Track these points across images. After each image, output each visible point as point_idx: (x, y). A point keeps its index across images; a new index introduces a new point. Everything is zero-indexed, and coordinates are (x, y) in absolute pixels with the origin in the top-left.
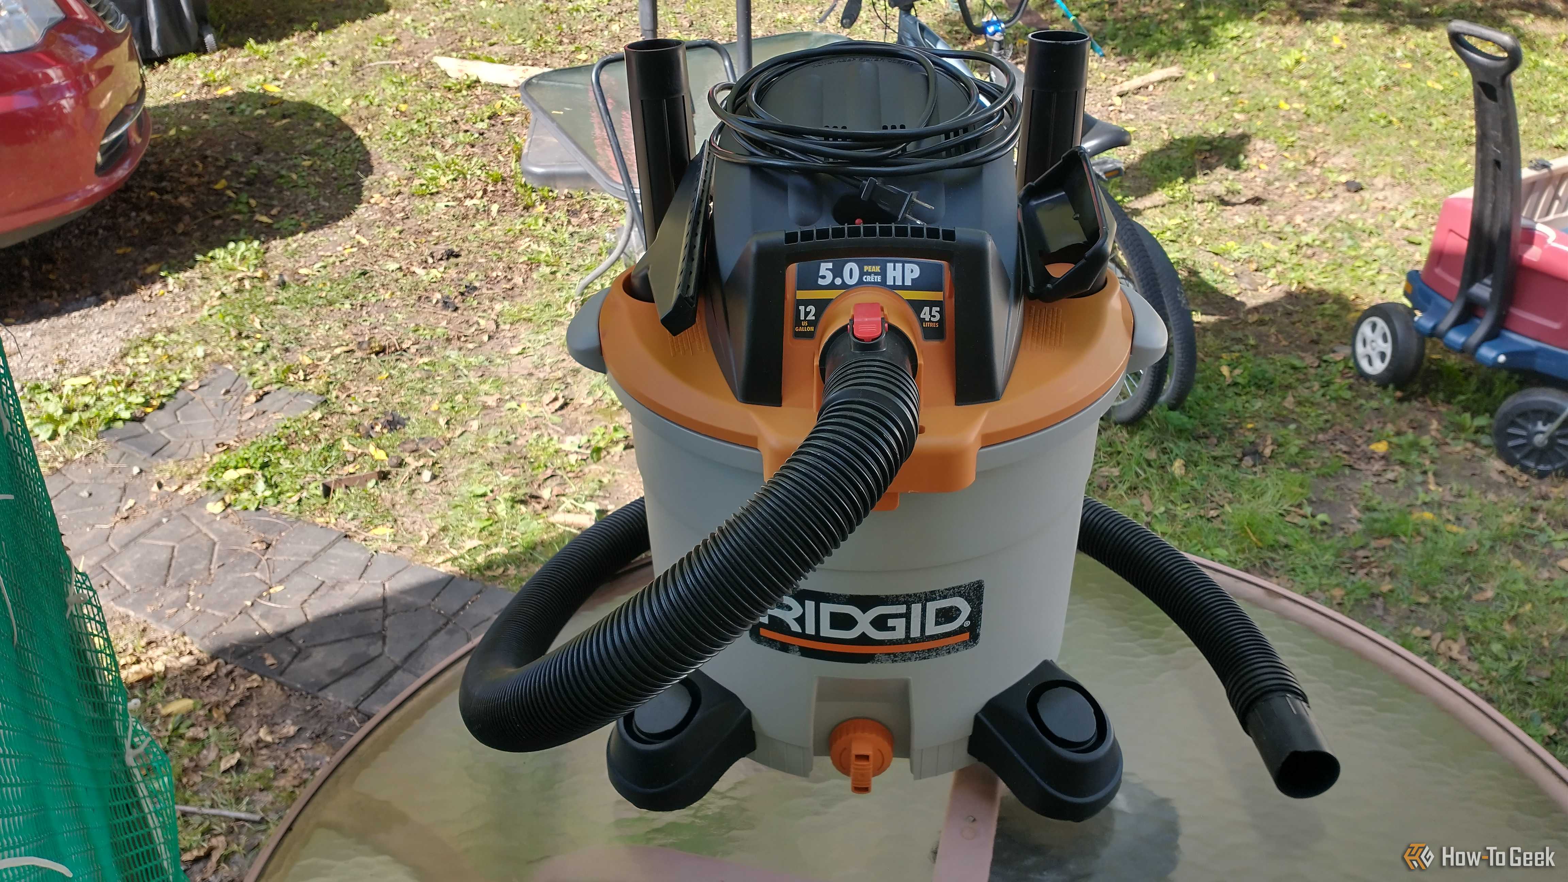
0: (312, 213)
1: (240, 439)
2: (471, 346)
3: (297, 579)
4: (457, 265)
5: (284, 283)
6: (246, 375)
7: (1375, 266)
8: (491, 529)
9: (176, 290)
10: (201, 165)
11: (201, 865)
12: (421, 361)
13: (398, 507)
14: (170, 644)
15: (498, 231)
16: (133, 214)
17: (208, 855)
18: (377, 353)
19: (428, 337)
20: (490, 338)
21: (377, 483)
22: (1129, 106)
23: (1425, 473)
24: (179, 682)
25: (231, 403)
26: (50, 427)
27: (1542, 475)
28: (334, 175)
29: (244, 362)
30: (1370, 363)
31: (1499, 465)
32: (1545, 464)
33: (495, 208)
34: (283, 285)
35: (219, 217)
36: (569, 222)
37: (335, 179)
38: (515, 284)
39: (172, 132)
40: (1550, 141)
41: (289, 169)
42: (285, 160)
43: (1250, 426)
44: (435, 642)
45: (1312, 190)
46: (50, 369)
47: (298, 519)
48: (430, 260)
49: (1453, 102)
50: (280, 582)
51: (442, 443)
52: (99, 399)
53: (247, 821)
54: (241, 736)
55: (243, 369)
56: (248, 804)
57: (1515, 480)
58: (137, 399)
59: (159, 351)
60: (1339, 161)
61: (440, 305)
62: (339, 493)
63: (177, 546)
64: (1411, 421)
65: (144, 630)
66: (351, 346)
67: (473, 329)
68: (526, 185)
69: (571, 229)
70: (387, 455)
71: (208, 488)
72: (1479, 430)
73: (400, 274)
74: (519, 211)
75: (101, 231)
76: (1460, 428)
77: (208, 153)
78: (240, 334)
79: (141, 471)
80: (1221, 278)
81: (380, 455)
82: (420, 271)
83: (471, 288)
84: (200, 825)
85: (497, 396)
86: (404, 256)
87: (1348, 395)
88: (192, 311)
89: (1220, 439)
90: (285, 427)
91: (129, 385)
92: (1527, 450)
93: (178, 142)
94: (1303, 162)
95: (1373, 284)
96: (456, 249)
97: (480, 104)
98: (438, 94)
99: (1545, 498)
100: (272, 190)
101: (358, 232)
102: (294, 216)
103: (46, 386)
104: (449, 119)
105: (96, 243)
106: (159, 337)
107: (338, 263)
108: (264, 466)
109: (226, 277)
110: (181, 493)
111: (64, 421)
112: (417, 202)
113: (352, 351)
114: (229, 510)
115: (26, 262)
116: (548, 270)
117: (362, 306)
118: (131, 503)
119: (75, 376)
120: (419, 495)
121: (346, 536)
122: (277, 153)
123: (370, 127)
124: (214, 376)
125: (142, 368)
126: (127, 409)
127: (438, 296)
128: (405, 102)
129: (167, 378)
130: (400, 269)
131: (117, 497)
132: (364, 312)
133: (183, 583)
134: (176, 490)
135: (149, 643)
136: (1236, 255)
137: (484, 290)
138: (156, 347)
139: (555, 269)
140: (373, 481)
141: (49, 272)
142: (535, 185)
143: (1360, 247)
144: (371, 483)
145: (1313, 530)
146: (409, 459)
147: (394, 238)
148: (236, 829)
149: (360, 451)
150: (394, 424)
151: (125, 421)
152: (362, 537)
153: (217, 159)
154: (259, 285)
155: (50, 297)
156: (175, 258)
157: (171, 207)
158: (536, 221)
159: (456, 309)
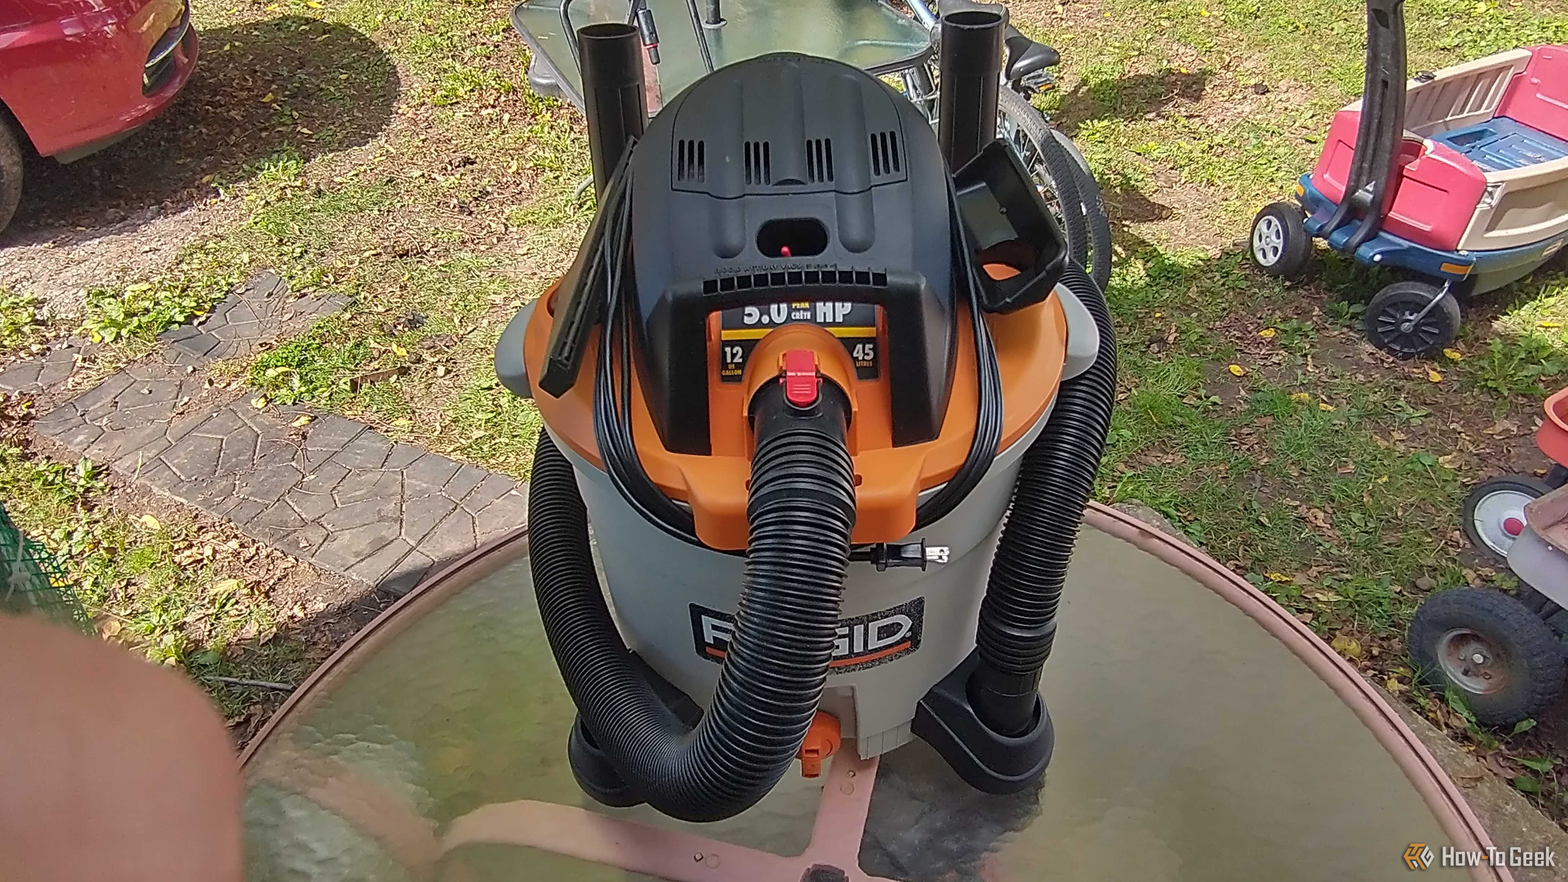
0: (347, 124)
1: (280, 338)
2: (482, 248)
3: (327, 468)
4: (472, 171)
5: (320, 191)
6: (286, 279)
7: (1275, 163)
8: (495, 420)
9: (227, 199)
10: (251, 80)
11: (242, 729)
12: (439, 263)
13: (416, 400)
14: (218, 528)
15: (509, 140)
16: (191, 127)
17: (247, 721)
18: (401, 256)
19: (446, 240)
20: (499, 240)
21: (398, 379)
22: (1069, 14)
23: (1305, 355)
24: (226, 564)
25: (273, 305)
26: (115, 330)
27: (1406, 357)
28: (368, 87)
29: (284, 267)
30: (1265, 256)
31: (1370, 348)
32: (1410, 348)
33: (506, 117)
34: (319, 193)
35: (266, 129)
36: (572, 129)
37: (368, 91)
38: (523, 188)
39: (227, 48)
40: (1437, 43)
41: (327, 82)
42: (325, 73)
43: (1158, 315)
44: (445, 525)
45: (1225, 93)
46: (113, 276)
47: (329, 412)
48: (449, 168)
49: (1354, 8)
50: (313, 471)
51: (456, 339)
52: (157, 303)
53: (281, 690)
54: (278, 613)
55: (284, 273)
56: (282, 674)
57: (1382, 361)
58: (190, 303)
59: (210, 258)
60: (1249, 64)
61: (456, 209)
62: (366, 387)
63: (225, 438)
64: (1297, 307)
65: (196, 516)
66: (379, 250)
67: (485, 232)
68: (534, 95)
69: (572, 136)
70: (408, 352)
71: (253, 384)
72: (1354, 316)
73: (422, 181)
74: (528, 119)
75: (163, 143)
76: (1337, 315)
77: (257, 68)
78: (281, 240)
79: (194, 370)
80: (1140, 177)
81: (402, 352)
82: (441, 178)
83: (485, 193)
84: (242, 694)
85: (505, 295)
86: (427, 164)
87: (1244, 284)
88: (241, 220)
89: (1132, 327)
90: (319, 327)
91: (184, 290)
92: (1396, 334)
93: (231, 56)
94: (1218, 66)
95: (1272, 180)
96: (472, 157)
97: (496, 18)
98: (459, 9)
99: (1407, 378)
100: (313, 102)
101: (386, 141)
102: (332, 127)
103: (110, 292)
104: (468, 32)
105: (159, 154)
106: (211, 245)
107: (368, 172)
108: (300, 364)
109: (270, 186)
110: (228, 389)
111: (125, 326)
112: (438, 112)
113: (380, 254)
114: (270, 405)
115: (97, 172)
116: (551, 175)
117: (388, 211)
118: (186, 399)
119: (136, 282)
120: (434, 389)
121: (371, 428)
122: (318, 68)
123: (399, 41)
124: (259, 280)
125: (195, 273)
126: (181, 312)
127: (455, 201)
128: (430, 17)
129: (216, 283)
130: (423, 175)
131: (174, 395)
132: (391, 217)
133: (230, 473)
134: (225, 387)
135: (201, 528)
136: (1155, 154)
137: (496, 195)
138: (207, 254)
139: (558, 173)
140: (395, 377)
141: (118, 182)
142: (542, 96)
143: (1264, 146)
144: (393, 378)
145: (1206, 411)
146: (426, 355)
147: (417, 147)
148: (272, 697)
149: (383, 349)
150: (414, 323)
151: (180, 324)
152: (384, 428)
153: (265, 74)
154: (299, 193)
155: (118, 206)
156: (226, 168)
157: (225, 120)
158: (542, 128)
159: (471, 213)
